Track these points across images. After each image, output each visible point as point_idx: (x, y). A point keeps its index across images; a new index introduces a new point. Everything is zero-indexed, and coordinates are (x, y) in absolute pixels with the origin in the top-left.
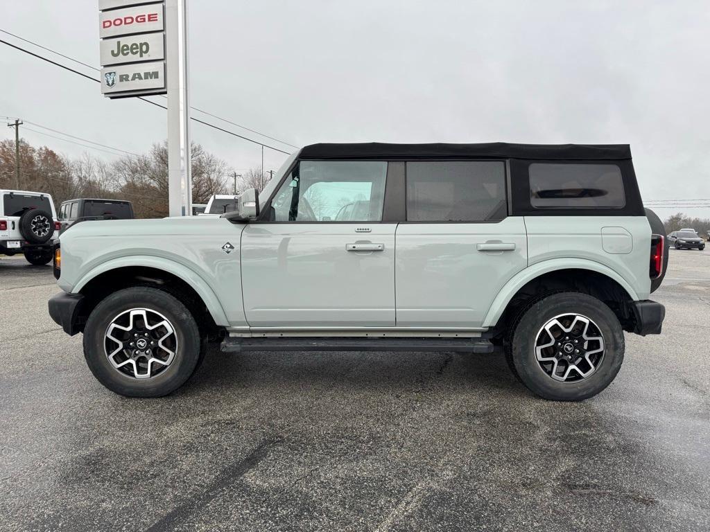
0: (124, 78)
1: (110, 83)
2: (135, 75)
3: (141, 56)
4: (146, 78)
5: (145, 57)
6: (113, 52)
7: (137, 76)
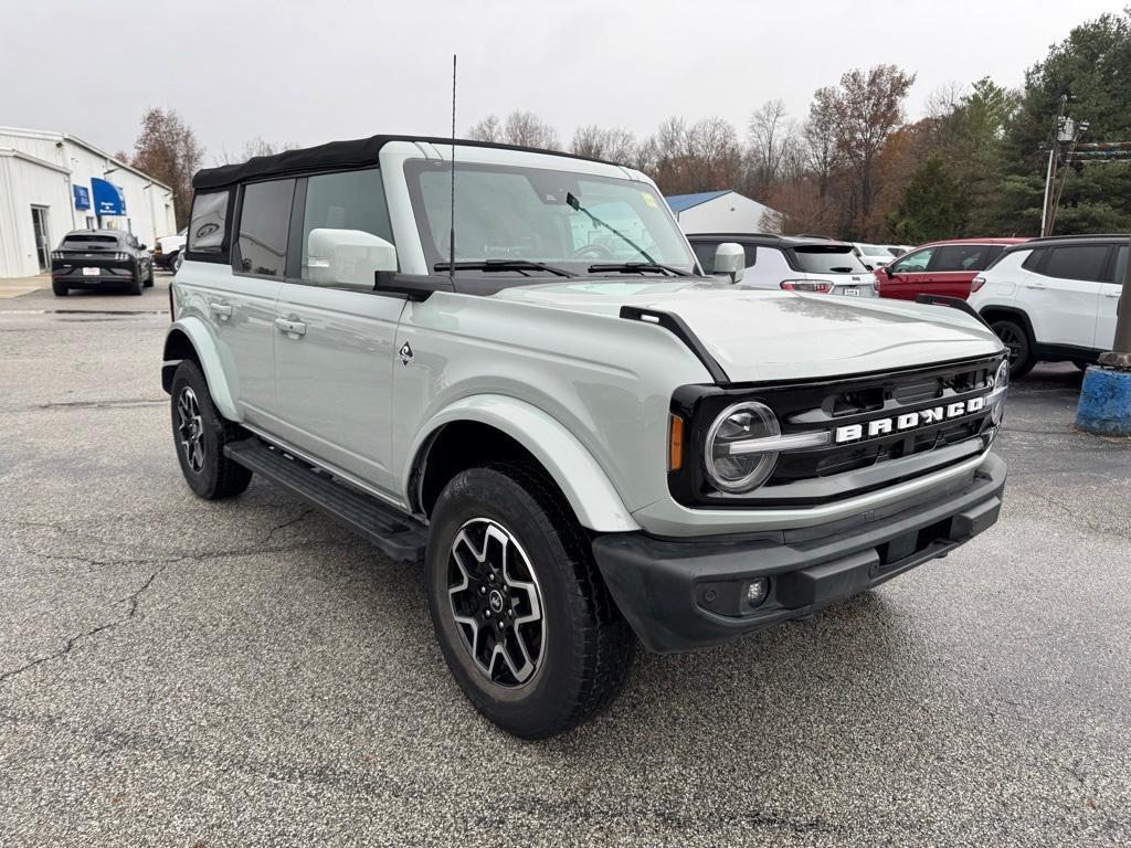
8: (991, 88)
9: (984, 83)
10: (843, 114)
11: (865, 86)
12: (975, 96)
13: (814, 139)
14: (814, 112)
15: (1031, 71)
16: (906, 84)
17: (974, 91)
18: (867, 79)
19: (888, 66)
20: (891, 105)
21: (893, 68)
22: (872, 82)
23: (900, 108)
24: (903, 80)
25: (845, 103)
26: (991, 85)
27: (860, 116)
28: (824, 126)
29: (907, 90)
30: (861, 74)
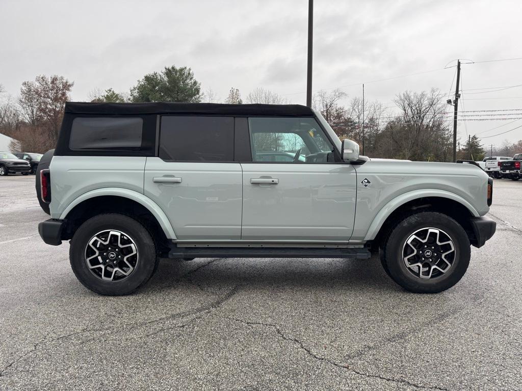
8: (114, 94)
9: (110, 91)
10: (40, 95)
11: (49, 83)
12: (107, 95)
13: (25, 106)
14: (23, 92)
15: (132, 89)
16: (70, 86)
17: (106, 94)
18: (50, 80)
19: (59, 76)
20: (64, 94)
21: (62, 78)
22: (53, 82)
23: (68, 96)
24: (68, 84)
25: (39, 90)
26: (113, 92)
27: (48, 97)
28: (30, 100)
29: (70, 88)
30: (47, 78)
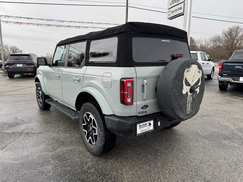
0: (172, 12)
1: (169, 15)
2: (175, 10)
3: (178, 2)
4: (178, 10)
5: (179, 2)
6: (171, 3)
7: (176, 10)
